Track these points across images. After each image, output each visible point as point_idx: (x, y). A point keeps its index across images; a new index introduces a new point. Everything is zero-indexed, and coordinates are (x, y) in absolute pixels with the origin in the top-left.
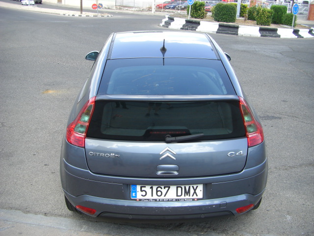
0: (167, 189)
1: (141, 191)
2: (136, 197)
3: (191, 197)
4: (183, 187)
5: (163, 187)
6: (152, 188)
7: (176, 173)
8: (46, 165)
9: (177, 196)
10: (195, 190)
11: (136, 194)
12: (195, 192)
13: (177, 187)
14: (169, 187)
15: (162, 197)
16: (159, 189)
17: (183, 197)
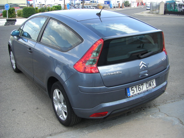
0: (142, 85)
1: (132, 90)
2: (130, 95)
3: (152, 87)
4: (148, 82)
5: (140, 85)
6: (136, 87)
7: (147, 75)
8: (13, 110)
9: (147, 88)
10: (153, 83)
11: (130, 94)
12: (153, 84)
13: (146, 83)
14: (143, 84)
15: (141, 91)
16: (139, 87)
17: (149, 88)
